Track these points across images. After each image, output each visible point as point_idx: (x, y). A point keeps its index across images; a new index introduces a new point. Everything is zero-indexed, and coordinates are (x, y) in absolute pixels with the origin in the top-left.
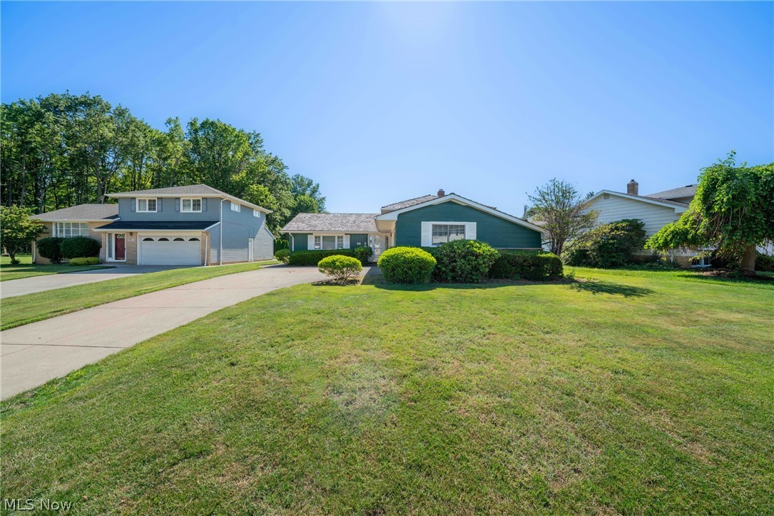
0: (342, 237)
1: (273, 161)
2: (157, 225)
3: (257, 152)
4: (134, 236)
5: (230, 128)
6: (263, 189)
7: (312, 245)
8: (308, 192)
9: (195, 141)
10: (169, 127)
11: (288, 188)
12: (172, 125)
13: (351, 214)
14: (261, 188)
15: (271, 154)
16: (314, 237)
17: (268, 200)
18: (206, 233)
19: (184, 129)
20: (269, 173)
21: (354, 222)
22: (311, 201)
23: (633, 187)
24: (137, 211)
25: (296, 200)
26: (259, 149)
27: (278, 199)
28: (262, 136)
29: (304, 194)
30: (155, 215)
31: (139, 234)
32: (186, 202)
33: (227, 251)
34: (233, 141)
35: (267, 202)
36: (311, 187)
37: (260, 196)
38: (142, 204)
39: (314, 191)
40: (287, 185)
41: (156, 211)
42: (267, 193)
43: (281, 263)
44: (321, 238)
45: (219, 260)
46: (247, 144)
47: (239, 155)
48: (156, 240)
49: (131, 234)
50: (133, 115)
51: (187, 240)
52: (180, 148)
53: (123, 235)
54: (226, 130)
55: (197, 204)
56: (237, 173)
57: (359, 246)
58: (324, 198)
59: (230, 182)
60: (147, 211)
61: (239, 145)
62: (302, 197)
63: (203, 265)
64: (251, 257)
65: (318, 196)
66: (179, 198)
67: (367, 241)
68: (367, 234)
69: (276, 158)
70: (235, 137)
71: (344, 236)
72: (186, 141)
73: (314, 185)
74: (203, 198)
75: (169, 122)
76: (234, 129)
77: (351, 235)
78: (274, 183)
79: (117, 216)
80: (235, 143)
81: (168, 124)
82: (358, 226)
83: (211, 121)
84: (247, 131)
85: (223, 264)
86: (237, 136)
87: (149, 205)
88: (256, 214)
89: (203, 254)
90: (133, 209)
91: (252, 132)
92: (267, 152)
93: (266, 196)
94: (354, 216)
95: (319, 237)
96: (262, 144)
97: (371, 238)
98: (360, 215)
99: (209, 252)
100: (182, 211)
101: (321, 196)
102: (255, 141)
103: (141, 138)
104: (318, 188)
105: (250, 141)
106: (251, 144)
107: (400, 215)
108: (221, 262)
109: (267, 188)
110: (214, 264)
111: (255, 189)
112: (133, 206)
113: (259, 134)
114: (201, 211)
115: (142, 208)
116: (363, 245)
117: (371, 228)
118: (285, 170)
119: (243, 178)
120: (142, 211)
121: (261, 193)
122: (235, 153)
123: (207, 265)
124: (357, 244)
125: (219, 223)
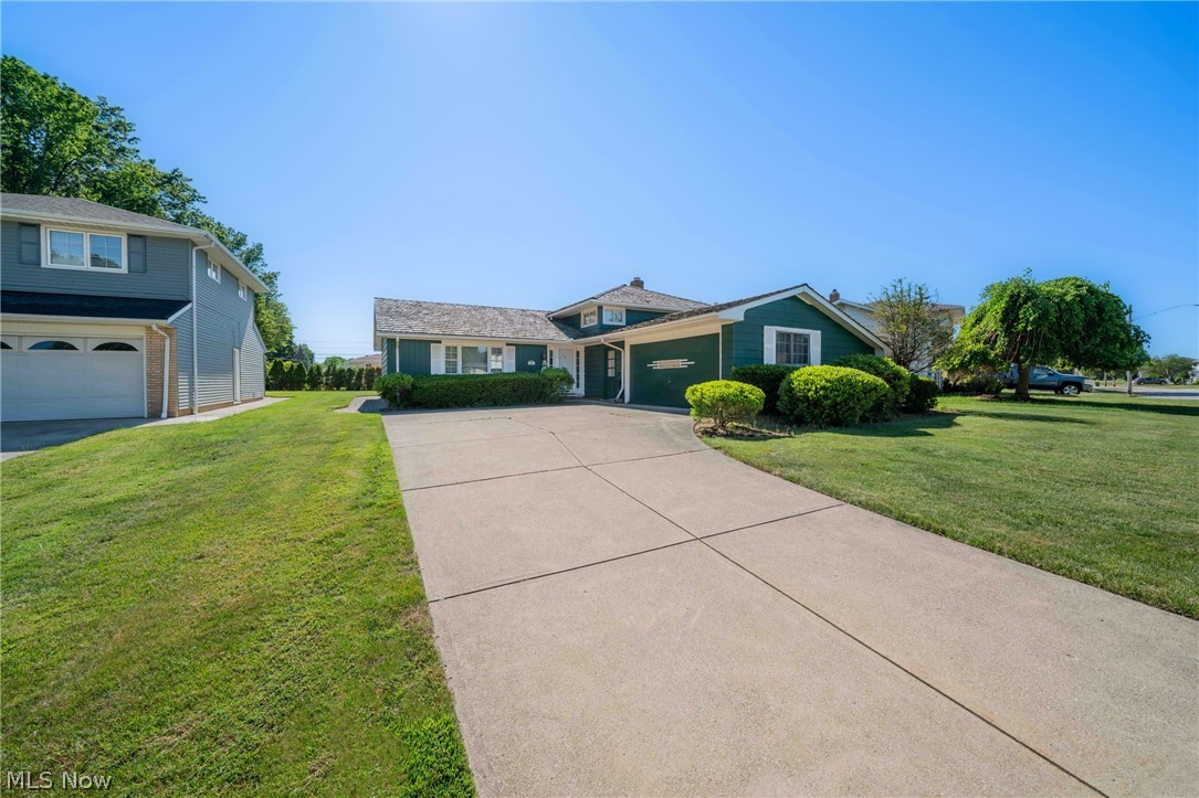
0: (501, 350)
7: (439, 366)
16: (444, 349)
18: (167, 329)
23: (835, 296)
33: (204, 379)
44: (460, 350)
45: (192, 402)
48: (20, 345)
51: (84, 347)
57: (533, 367)
64: (238, 395)
66: (35, 226)
67: (545, 358)
68: (545, 347)
71: (505, 349)
74: (130, 236)
77: (517, 346)
82: (527, 331)
85: (199, 410)
88: (241, 292)
89: (155, 387)
95: (456, 348)
97: (551, 352)
100: (48, 264)
108: (196, 408)
110: (184, 412)
114: (122, 270)
116: (539, 365)
117: (553, 335)
123: (169, 417)
124: (529, 363)
125: (189, 306)
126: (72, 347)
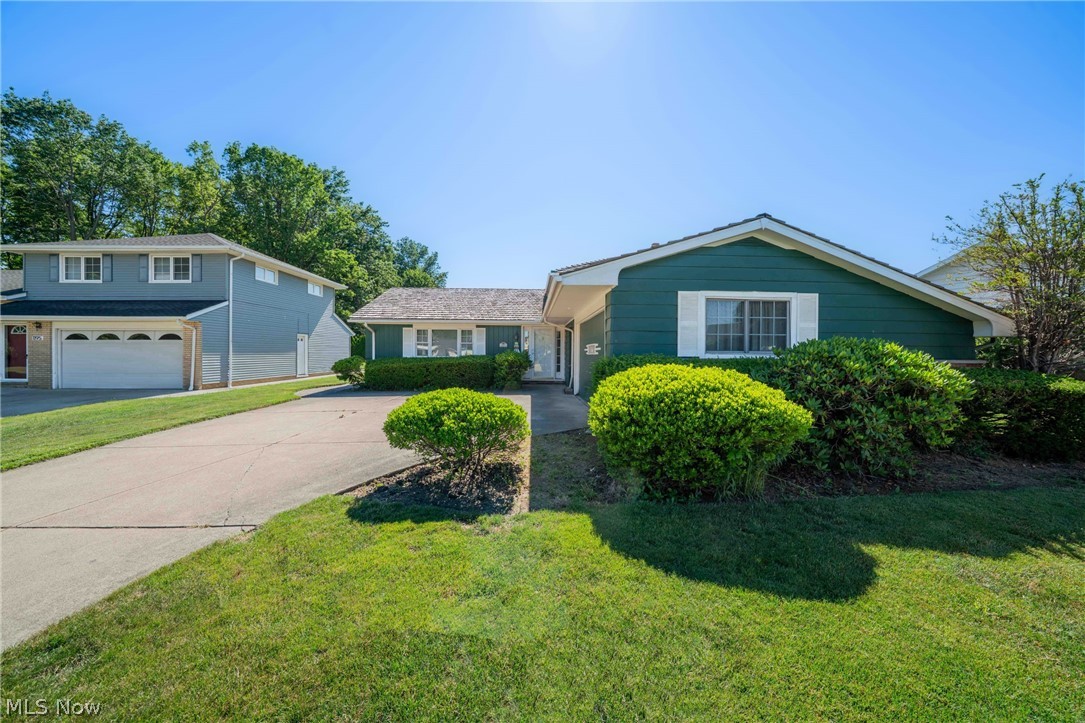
0: (470, 332)
1: (364, 214)
2: (95, 307)
3: (339, 199)
4: (45, 330)
5: (293, 160)
6: (346, 256)
7: (410, 348)
8: (421, 265)
9: (238, 180)
10: (194, 156)
11: (388, 256)
12: (199, 154)
13: (487, 290)
14: (344, 254)
15: (361, 204)
16: (415, 333)
17: (355, 274)
18: (193, 322)
19: (220, 160)
20: (359, 232)
21: (494, 304)
22: (425, 278)
24: (62, 280)
25: (402, 276)
26: (342, 195)
27: (372, 273)
28: (347, 176)
29: (414, 268)
30: (97, 287)
31: (55, 326)
32: (161, 264)
33: (248, 359)
34: (299, 180)
35: (353, 277)
36: (426, 257)
37: (340, 267)
38: (72, 264)
39: (431, 263)
40: (387, 251)
41: (100, 281)
42: (353, 262)
43: (347, 383)
44: (430, 334)
45: (225, 378)
46: (322, 187)
47: (308, 203)
48: (92, 337)
49: (39, 325)
50: (130, 134)
51: (155, 337)
52: (212, 190)
53: (23, 328)
54: (285, 162)
55: (181, 267)
56: (303, 230)
57: (503, 350)
58: (445, 275)
59: (294, 245)
60: (83, 280)
61: (308, 186)
62: (412, 273)
63: (186, 388)
64: (303, 368)
65: (437, 271)
66: (145, 255)
67: (519, 340)
68: (519, 327)
69: (368, 211)
70: (301, 173)
71: (475, 331)
72: (224, 180)
73: (430, 255)
74: (194, 255)
75: (193, 148)
76: (300, 162)
77: (487, 327)
78: (366, 248)
79: (20, 291)
80: (301, 184)
81: (192, 152)
82: (501, 310)
83: (260, 147)
84: (322, 167)
85: (234, 384)
86: (305, 172)
87: (88, 269)
88: (314, 290)
89: (187, 366)
90: (53, 277)
91: (331, 170)
92: (355, 201)
93: (351, 267)
94: (493, 293)
95: (425, 332)
96: (347, 187)
97: (525, 334)
98: (504, 291)
99: (198, 361)
100: (152, 280)
101: (441, 271)
102: (335, 184)
103: (147, 173)
104: (435, 259)
105: (328, 183)
106: (329, 187)
107: (624, 272)
108: (230, 382)
109: (353, 256)
110: (213, 386)
111: (333, 255)
112: (53, 271)
113: (342, 172)
114: (190, 281)
115: (72, 272)
116: (511, 347)
117: (527, 315)
118: (383, 229)
119: (314, 239)
120: (71, 280)
121: (343, 262)
122: (302, 198)
123: (194, 389)
124: (501, 345)
125: (226, 303)
126: (147, 338)
